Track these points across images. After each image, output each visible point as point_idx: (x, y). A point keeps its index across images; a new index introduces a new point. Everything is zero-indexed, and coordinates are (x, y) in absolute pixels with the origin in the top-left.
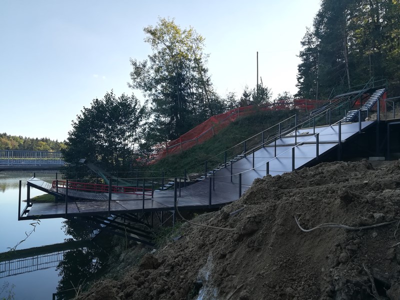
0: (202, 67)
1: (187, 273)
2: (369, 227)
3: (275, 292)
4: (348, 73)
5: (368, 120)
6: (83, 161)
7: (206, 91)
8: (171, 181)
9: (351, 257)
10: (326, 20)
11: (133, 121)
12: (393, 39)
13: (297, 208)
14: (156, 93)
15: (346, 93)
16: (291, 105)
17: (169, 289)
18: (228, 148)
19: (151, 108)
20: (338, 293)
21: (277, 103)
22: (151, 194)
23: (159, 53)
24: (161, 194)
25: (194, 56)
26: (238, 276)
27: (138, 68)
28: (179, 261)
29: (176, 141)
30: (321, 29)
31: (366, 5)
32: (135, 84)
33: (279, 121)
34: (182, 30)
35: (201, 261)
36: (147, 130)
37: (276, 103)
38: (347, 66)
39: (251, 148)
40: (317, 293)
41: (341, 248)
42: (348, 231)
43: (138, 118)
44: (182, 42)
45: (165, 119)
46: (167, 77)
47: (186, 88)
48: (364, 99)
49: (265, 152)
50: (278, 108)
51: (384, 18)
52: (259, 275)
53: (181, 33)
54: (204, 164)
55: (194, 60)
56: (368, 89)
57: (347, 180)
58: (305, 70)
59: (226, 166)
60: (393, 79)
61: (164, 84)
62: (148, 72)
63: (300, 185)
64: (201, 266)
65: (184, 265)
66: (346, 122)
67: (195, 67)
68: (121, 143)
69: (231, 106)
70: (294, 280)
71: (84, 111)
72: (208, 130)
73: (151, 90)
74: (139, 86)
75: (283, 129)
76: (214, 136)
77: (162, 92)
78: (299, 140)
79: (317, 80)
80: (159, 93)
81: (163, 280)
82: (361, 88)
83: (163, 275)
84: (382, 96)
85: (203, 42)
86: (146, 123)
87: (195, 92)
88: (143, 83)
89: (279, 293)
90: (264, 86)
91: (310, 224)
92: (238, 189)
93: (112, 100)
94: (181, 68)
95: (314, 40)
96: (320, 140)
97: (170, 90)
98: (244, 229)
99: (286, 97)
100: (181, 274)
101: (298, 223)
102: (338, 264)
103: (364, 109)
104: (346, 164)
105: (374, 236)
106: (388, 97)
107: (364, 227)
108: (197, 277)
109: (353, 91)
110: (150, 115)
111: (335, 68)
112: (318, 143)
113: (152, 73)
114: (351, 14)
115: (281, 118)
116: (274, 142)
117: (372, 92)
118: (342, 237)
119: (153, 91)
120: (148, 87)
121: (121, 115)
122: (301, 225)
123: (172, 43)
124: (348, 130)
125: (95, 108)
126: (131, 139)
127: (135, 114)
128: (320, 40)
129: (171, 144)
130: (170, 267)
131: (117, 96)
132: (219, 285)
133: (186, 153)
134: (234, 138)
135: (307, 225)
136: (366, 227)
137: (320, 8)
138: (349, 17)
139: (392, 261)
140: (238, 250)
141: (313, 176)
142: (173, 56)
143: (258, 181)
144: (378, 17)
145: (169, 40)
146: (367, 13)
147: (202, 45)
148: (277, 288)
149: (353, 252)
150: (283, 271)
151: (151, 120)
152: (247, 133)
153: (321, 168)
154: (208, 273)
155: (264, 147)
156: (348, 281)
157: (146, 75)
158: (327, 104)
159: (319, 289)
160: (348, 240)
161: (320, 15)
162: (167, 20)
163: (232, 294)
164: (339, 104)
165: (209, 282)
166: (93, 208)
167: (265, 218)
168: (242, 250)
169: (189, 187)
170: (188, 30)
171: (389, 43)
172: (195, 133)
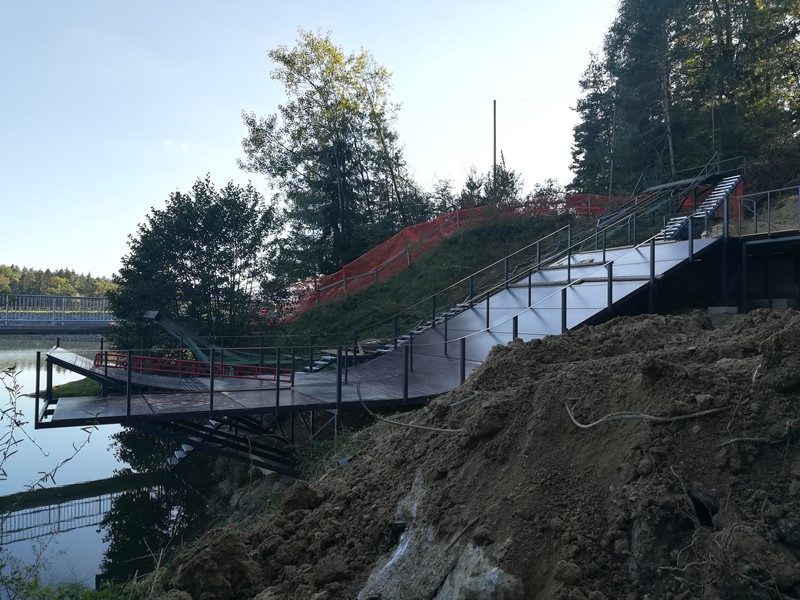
0: (385, 129)
1: (375, 509)
2: (688, 416)
3: (532, 525)
4: (670, 144)
5: (707, 236)
6: (152, 314)
7: (394, 177)
8: (326, 354)
9: (657, 465)
10: (628, 39)
11: (250, 237)
12: (758, 78)
13: (569, 390)
14: (294, 181)
15: (666, 182)
16: (560, 206)
17: (343, 538)
18: (437, 289)
19: (285, 210)
20: (635, 522)
21: (533, 202)
22: (289, 379)
23: (301, 100)
24: (308, 379)
25: (369, 107)
26: (470, 505)
27: (258, 130)
28: (359, 490)
29: (336, 276)
30: (619, 57)
31: (707, 10)
32: (252, 162)
33: (536, 236)
34: (347, 55)
35: (401, 488)
36: (278, 253)
37: (531, 203)
38: (669, 129)
39: (483, 291)
40: (601, 525)
41: (642, 452)
42: (654, 424)
43: (260, 231)
44: (345, 79)
45: (312, 233)
46: (316, 148)
47: (353, 171)
48: (701, 194)
49: (510, 296)
50: (534, 211)
51: (741, 35)
52: (506, 499)
53: (343, 61)
54: (390, 321)
55: (370, 115)
56: (708, 176)
57: (662, 347)
58: (588, 137)
59: (434, 326)
60: (756, 156)
61: (310, 163)
62: (279, 138)
63: (575, 356)
64: (401, 496)
65: (370, 497)
66: (665, 239)
67: (373, 130)
68: (226, 279)
69: (442, 207)
70: (564, 506)
71: (152, 216)
72: (400, 253)
73: (283, 174)
74: (260, 166)
75: (545, 252)
76: (410, 266)
77: (307, 179)
78: (576, 274)
79: (611, 157)
80: (300, 181)
81: (331, 523)
82: (695, 174)
83: (331, 516)
84: (734, 190)
85: (387, 80)
86: (276, 241)
87: (371, 179)
88: (268, 161)
89: (539, 527)
90: (508, 169)
91: (592, 415)
92: (459, 369)
93: (208, 194)
94: (345, 130)
95: (605, 77)
96: (616, 273)
97: (322, 175)
98: (478, 427)
99: (550, 190)
100: (365, 513)
101: (571, 415)
102: (636, 477)
103: (700, 214)
104: (662, 319)
105: (695, 431)
106: (746, 191)
107: (679, 417)
108: (396, 515)
109: (680, 179)
110: (282, 224)
111: (645, 134)
112: (610, 280)
113: (287, 142)
114: (677, 28)
115: (540, 231)
116: (527, 279)
117: (715, 181)
118: (643, 435)
119: (289, 176)
120: (280, 169)
121: (225, 224)
122: (576, 418)
123: (327, 82)
124: (669, 255)
125: (175, 211)
126: (246, 272)
127: (253, 222)
128: (616, 78)
129: (324, 282)
130: (343, 502)
131: (218, 187)
132: (436, 523)
133: (355, 300)
134: (449, 270)
135: (586, 418)
136: (682, 417)
137: (618, 15)
138: (673, 33)
139: (723, 470)
140: (470, 462)
141: (601, 342)
142: (328, 108)
143: (498, 350)
144: (729, 35)
145: (319, 75)
146: (708, 25)
147: (385, 86)
148: (536, 519)
149: (661, 457)
150: (546, 493)
151: (284, 235)
152: (474, 260)
153: (616, 327)
154: (415, 505)
155: (508, 288)
156: (651, 503)
157: (273, 144)
158: (628, 205)
159: (606, 519)
160: (652, 439)
161: (616, 29)
162: (315, 35)
163: (459, 534)
164: (652, 205)
165: (417, 518)
166: (178, 405)
167: (514, 409)
168: (475, 462)
169: (362, 365)
170: (358, 54)
171: (749, 86)
172: (372, 260)
